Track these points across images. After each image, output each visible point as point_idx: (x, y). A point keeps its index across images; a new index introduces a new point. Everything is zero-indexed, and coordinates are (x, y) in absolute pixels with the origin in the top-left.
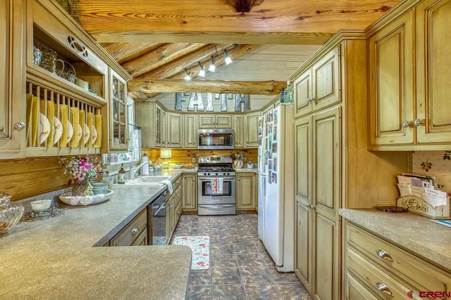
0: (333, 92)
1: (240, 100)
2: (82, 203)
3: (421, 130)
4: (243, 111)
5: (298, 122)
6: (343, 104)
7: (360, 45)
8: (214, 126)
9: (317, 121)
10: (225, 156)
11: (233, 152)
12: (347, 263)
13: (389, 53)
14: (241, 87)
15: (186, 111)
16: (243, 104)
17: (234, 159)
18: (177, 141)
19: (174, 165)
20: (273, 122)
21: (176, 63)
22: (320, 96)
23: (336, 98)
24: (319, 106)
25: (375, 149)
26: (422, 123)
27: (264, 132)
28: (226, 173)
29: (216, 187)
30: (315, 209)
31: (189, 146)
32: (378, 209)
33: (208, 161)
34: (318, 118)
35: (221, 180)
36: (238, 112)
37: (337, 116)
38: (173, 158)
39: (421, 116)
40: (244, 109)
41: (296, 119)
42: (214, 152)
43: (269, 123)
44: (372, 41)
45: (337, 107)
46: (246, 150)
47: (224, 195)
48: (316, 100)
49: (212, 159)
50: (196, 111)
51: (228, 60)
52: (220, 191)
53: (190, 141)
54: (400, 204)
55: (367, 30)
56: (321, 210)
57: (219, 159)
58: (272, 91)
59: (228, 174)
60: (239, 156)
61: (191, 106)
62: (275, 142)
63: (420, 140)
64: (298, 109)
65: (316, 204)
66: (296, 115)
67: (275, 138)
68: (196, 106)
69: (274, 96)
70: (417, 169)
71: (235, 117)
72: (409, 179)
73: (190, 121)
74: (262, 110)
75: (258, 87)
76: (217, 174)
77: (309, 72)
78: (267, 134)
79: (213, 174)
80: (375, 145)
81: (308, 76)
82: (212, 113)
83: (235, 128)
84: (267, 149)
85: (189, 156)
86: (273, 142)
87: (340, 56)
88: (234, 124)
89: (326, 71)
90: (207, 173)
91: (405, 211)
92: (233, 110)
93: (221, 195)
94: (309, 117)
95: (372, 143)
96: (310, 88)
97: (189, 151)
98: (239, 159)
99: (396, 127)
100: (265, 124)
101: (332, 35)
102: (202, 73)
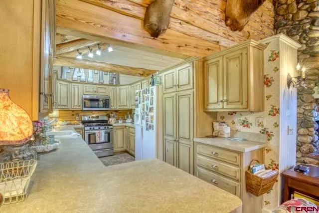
0: (189, 83)
1: (113, 76)
2: (46, 150)
3: (225, 103)
4: (114, 84)
5: (166, 96)
6: (195, 90)
7: (201, 64)
8: (95, 94)
9: (179, 96)
10: (102, 115)
11: (108, 112)
12: (197, 162)
13: (213, 70)
14: (123, 69)
15: (71, 80)
16: (114, 79)
17: (109, 117)
18: (65, 104)
19: (60, 122)
20: (150, 95)
21: (71, 45)
22: (180, 84)
23: (191, 86)
24: (180, 89)
25: (206, 111)
26: (226, 101)
27: (142, 100)
28: (107, 127)
29: (99, 137)
30: (178, 141)
31: (75, 108)
32: (207, 137)
33: (91, 119)
34: (180, 95)
35: (103, 132)
36: (111, 85)
37: (192, 95)
38: (60, 117)
39: (225, 98)
40: (115, 82)
41: (164, 94)
42: (94, 112)
43: (145, 95)
44: (206, 63)
45: (191, 91)
46: (116, 111)
47: (106, 142)
48: (179, 86)
49: (93, 117)
50: (79, 81)
51: (110, 49)
52: (103, 140)
53: (76, 104)
54: (214, 134)
55: (204, 58)
56: (181, 141)
57: (98, 117)
58: (142, 75)
59: (108, 128)
60: (113, 115)
61: (75, 77)
62: (152, 106)
63: (225, 107)
64: (166, 89)
65: (179, 138)
66: (165, 92)
67: (152, 104)
68: (79, 78)
69: (142, 78)
70: (219, 119)
71: (111, 88)
72: (218, 123)
73: (76, 89)
74: (130, 84)
75: (134, 71)
76: (99, 128)
77: (174, 70)
78: (143, 102)
79: (97, 128)
80: (207, 109)
81: (173, 72)
82: (92, 83)
83: (111, 96)
84: (144, 110)
85: (73, 115)
86: (150, 106)
87: (193, 67)
88: (109, 92)
89: (185, 72)
90: (92, 128)
91: (216, 137)
92: (108, 83)
93: (103, 143)
94: (174, 94)
95: (206, 107)
96: (175, 78)
97: (73, 111)
98: (114, 117)
99: (216, 102)
100: (141, 95)
101: (190, 57)
102: (91, 55)
